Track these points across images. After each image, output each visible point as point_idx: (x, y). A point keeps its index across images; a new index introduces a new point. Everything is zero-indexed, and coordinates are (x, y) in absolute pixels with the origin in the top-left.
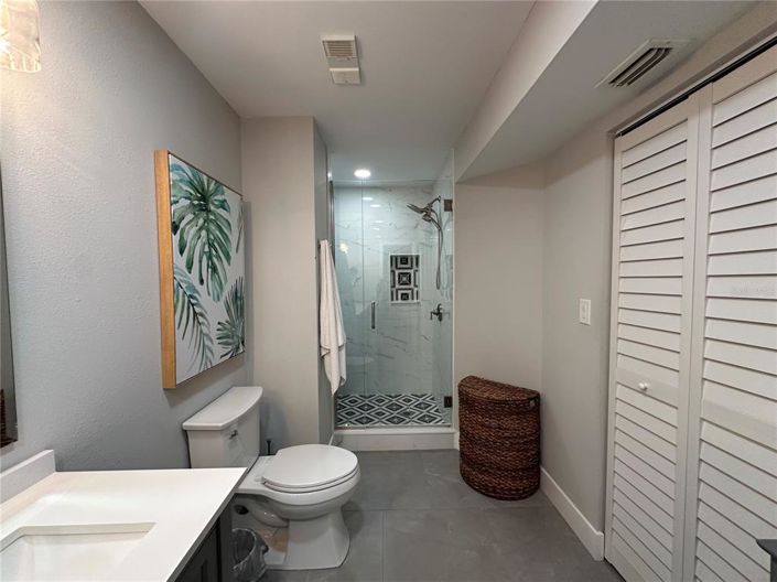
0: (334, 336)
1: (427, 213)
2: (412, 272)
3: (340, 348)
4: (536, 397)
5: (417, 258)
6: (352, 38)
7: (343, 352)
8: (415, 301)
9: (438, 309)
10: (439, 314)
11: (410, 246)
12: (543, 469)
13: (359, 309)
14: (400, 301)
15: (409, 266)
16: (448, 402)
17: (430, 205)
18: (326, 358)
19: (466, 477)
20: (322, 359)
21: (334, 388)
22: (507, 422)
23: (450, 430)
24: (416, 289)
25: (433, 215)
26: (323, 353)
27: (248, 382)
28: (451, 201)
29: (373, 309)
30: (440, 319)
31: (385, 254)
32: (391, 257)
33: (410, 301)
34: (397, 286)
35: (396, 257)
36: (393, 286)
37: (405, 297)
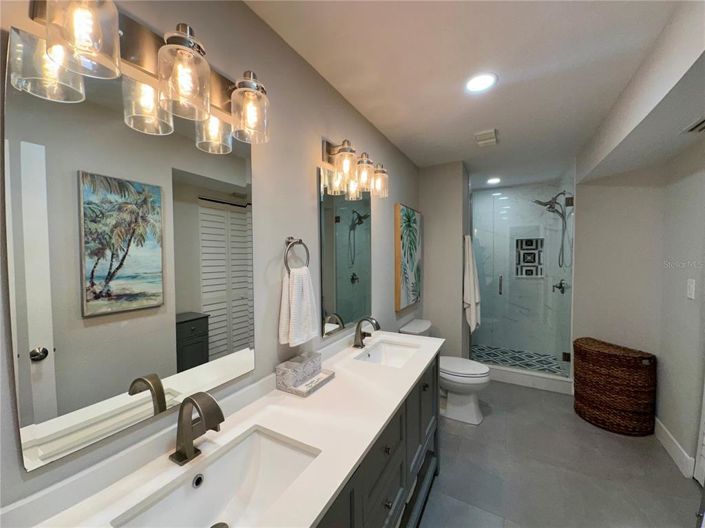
0: (473, 296)
1: (551, 205)
2: (536, 252)
3: (477, 304)
4: (653, 360)
5: (542, 241)
6: (493, 131)
7: (479, 307)
8: (539, 276)
9: (561, 284)
10: (561, 287)
11: (538, 228)
12: (657, 420)
13: (489, 280)
14: (524, 276)
15: (534, 247)
16: (566, 357)
17: (555, 199)
18: (467, 310)
19: (578, 411)
20: (464, 310)
21: (473, 329)
22: (617, 372)
23: (568, 379)
24: (539, 267)
25: (557, 207)
26: (465, 306)
27: (420, 317)
28: (572, 199)
29: (501, 281)
30: (563, 292)
31: (512, 238)
32: (517, 241)
33: (534, 276)
34: (522, 264)
35: (522, 241)
36: (519, 264)
37: (530, 273)
